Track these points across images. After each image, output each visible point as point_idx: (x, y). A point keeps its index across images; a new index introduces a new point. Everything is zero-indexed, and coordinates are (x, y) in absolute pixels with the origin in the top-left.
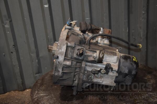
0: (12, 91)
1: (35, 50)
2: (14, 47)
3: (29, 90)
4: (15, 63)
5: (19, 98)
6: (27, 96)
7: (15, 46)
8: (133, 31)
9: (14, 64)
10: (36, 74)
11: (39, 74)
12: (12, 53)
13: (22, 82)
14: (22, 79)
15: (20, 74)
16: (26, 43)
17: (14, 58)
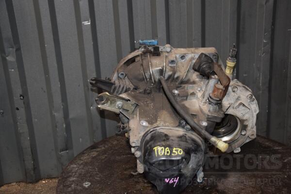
0: (13, 182)
1: (63, 105)
3: (47, 181)
4: (24, 129)
9: (21, 131)
10: (61, 152)
11: (67, 151)
12: (18, 109)
13: (34, 166)
14: (34, 160)
15: (32, 150)
16: (45, 92)
17: (20, 119)
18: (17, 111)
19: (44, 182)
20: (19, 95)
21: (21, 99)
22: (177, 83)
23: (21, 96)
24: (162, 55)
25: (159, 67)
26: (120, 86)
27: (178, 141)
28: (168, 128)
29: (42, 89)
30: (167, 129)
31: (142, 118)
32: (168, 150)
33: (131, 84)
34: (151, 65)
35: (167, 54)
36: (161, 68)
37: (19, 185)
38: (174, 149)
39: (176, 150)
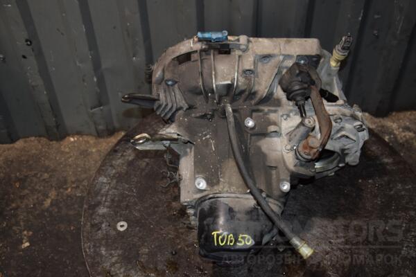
0: (32, 136)
1: (91, 55)
2: (29, 43)
3: (76, 139)
4: (37, 81)
5: (52, 166)
6: (70, 160)
7: (31, 42)
8: (376, 17)
9: (33, 84)
10: (91, 109)
11: (101, 108)
12: (24, 57)
13: (57, 123)
14: (56, 117)
15: (51, 106)
16: (62, 34)
17: (30, 69)
18: (23, 59)
19: (72, 139)
20: (24, 41)
21: (28, 45)
22: (253, 102)
23: (27, 41)
24: (232, 53)
25: (227, 80)
26: (167, 105)
27: (247, 220)
28: (233, 195)
29: (58, 30)
30: (233, 198)
31: (198, 173)
32: (232, 239)
33: (184, 102)
34: (215, 75)
35: (240, 53)
36: (229, 82)
37: (39, 142)
38: (241, 236)
39: (242, 238)
